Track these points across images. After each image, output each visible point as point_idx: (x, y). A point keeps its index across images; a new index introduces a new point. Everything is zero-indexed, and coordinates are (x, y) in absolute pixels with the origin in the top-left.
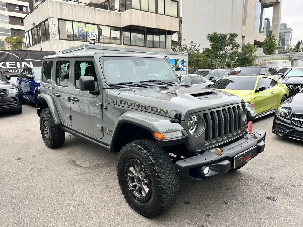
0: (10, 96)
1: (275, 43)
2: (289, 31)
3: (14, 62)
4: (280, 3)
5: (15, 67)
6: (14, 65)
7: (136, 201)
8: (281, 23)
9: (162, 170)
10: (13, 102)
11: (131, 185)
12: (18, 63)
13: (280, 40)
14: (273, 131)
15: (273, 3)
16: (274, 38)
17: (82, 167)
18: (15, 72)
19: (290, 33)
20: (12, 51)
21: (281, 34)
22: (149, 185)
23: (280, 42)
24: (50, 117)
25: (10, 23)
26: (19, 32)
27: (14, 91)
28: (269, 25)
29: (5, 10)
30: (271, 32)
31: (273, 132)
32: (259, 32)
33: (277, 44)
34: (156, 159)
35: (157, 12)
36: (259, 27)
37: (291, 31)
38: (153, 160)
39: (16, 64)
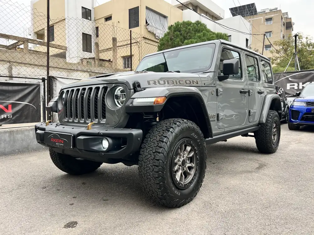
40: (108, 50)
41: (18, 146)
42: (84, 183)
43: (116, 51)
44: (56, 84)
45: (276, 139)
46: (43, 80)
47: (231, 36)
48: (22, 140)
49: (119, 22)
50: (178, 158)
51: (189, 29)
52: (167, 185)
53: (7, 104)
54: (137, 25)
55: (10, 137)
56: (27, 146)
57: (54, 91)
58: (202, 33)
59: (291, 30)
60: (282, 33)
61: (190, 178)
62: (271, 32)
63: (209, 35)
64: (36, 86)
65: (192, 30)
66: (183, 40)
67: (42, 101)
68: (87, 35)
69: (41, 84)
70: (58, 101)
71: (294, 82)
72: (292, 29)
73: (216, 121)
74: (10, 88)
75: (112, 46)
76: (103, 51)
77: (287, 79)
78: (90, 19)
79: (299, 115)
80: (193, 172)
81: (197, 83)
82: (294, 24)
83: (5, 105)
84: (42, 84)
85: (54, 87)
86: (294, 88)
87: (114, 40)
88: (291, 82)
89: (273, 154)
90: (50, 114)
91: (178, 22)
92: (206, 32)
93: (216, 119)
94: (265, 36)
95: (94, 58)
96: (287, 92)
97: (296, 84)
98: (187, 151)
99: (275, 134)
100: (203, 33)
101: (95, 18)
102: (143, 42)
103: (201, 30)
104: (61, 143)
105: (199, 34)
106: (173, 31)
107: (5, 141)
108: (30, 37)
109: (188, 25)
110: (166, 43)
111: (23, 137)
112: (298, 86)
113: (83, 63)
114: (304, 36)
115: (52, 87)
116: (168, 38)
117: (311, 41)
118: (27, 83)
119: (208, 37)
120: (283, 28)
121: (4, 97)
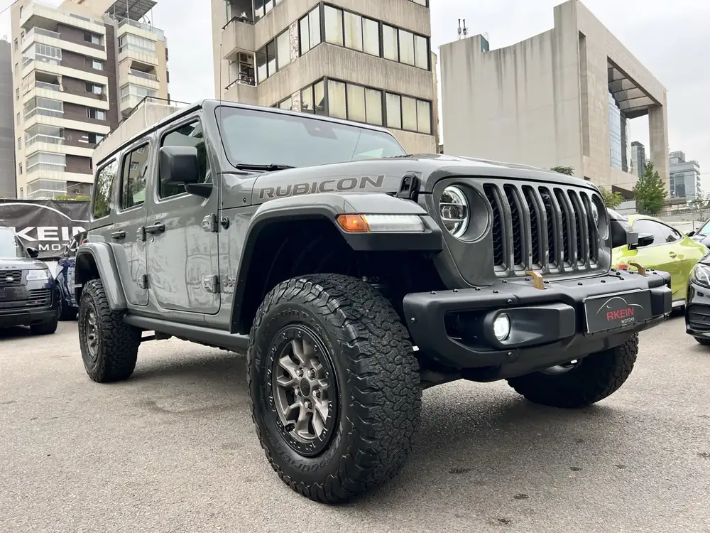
0: (29, 287)
1: (663, 190)
2: (692, 168)
3: (56, 228)
4: (663, 107)
5: (57, 239)
6: (56, 234)
7: (297, 457)
8: (670, 151)
9: (366, 334)
10: (36, 302)
11: (285, 413)
12: (65, 230)
13: (672, 188)
14: (689, 328)
15: (647, 107)
16: (658, 180)
17: (169, 412)
18: (57, 250)
19: (696, 173)
20: (52, 204)
21: (674, 176)
22: (331, 395)
23: (674, 193)
24: (100, 295)
25: (66, 170)
26: (85, 187)
27: (41, 275)
28: (644, 158)
29: (57, 143)
30: (651, 167)
31: (689, 332)
32: (621, 168)
33: (667, 192)
34: (351, 305)
35: (384, 124)
36: (620, 158)
37: (695, 167)
38: (341, 307)
39: (60, 232)
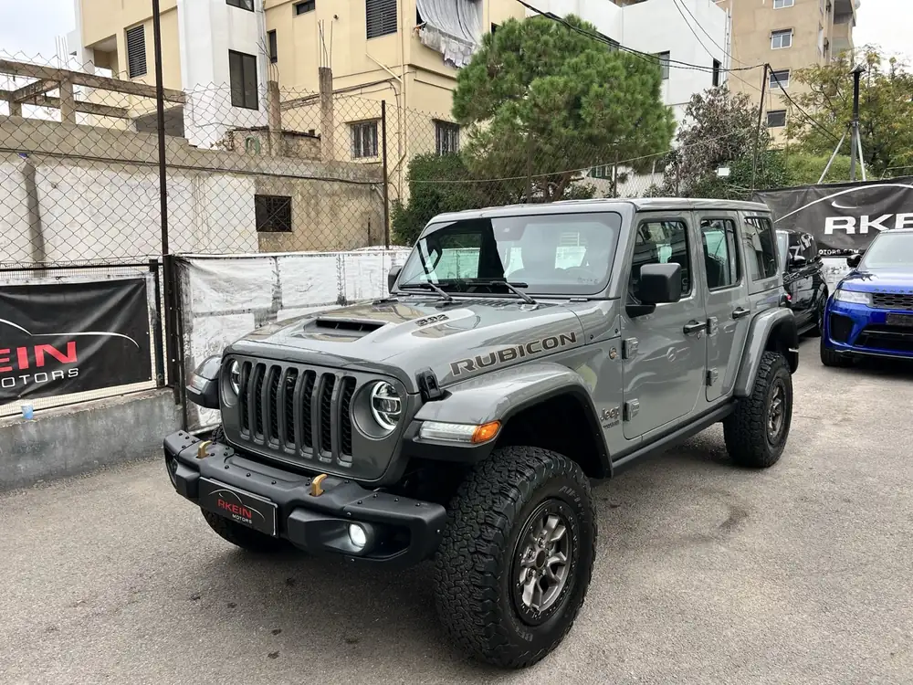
40: (305, 101)
41: (97, 448)
42: (290, 582)
43: (329, 107)
44: (187, 276)
45: (778, 425)
46: (153, 266)
47: (668, 52)
48: (109, 433)
49: (336, 17)
50: (528, 550)
51: (546, 43)
52: (499, 608)
53: (63, 341)
54: (390, 27)
55: (76, 427)
56: (120, 448)
57: (184, 296)
58: (583, 57)
59: (850, 23)
60: (822, 35)
61: (556, 592)
62: (790, 30)
63: (602, 62)
64: (135, 285)
65: (555, 46)
66: (525, 79)
67: (153, 322)
68: (244, 57)
69: (147, 277)
70: (221, 384)
71: (846, 212)
72: (851, 20)
73: (621, 421)
74: (70, 297)
75: (317, 91)
76: (292, 104)
77: (827, 203)
78: (249, 6)
79: (852, 327)
80: (562, 576)
81: (573, 340)
82: (857, 6)
83: (58, 343)
84: (150, 277)
85: (183, 286)
86: (844, 231)
87: (325, 74)
88: (837, 212)
89: (769, 471)
90: (176, 358)
91: (512, 20)
92: (595, 53)
93: (619, 418)
94: (769, 69)
95: (265, 129)
96: (824, 241)
97: (852, 220)
98: (549, 529)
99: (777, 415)
100: (587, 56)
101: (264, 3)
102: (409, 78)
103: (579, 44)
104: (246, 517)
105: (574, 60)
106: (496, 47)
107: (65, 438)
108: (75, 66)
109: (542, 32)
110: (476, 86)
111: (110, 423)
112: (857, 226)
113: (235, 142)
114: (885, 55)
115: (179, 285)
116: (483, 70)
117: (904, 68)
118: (112, 279)
119: (600, 69)
120: (827, 20)
121: (55, 324)
